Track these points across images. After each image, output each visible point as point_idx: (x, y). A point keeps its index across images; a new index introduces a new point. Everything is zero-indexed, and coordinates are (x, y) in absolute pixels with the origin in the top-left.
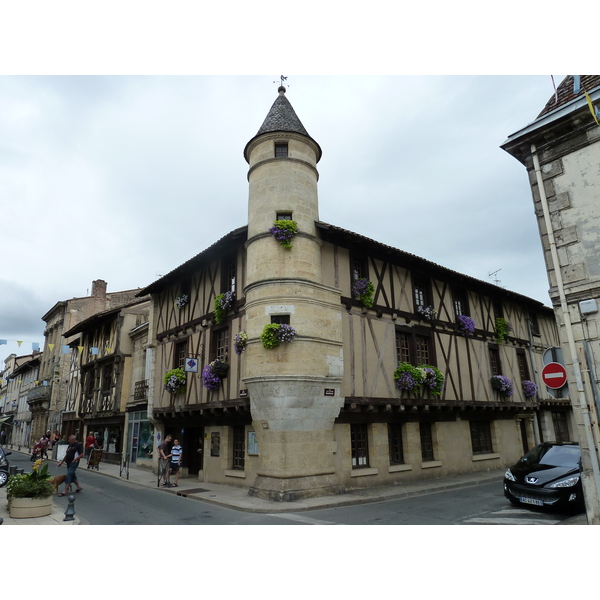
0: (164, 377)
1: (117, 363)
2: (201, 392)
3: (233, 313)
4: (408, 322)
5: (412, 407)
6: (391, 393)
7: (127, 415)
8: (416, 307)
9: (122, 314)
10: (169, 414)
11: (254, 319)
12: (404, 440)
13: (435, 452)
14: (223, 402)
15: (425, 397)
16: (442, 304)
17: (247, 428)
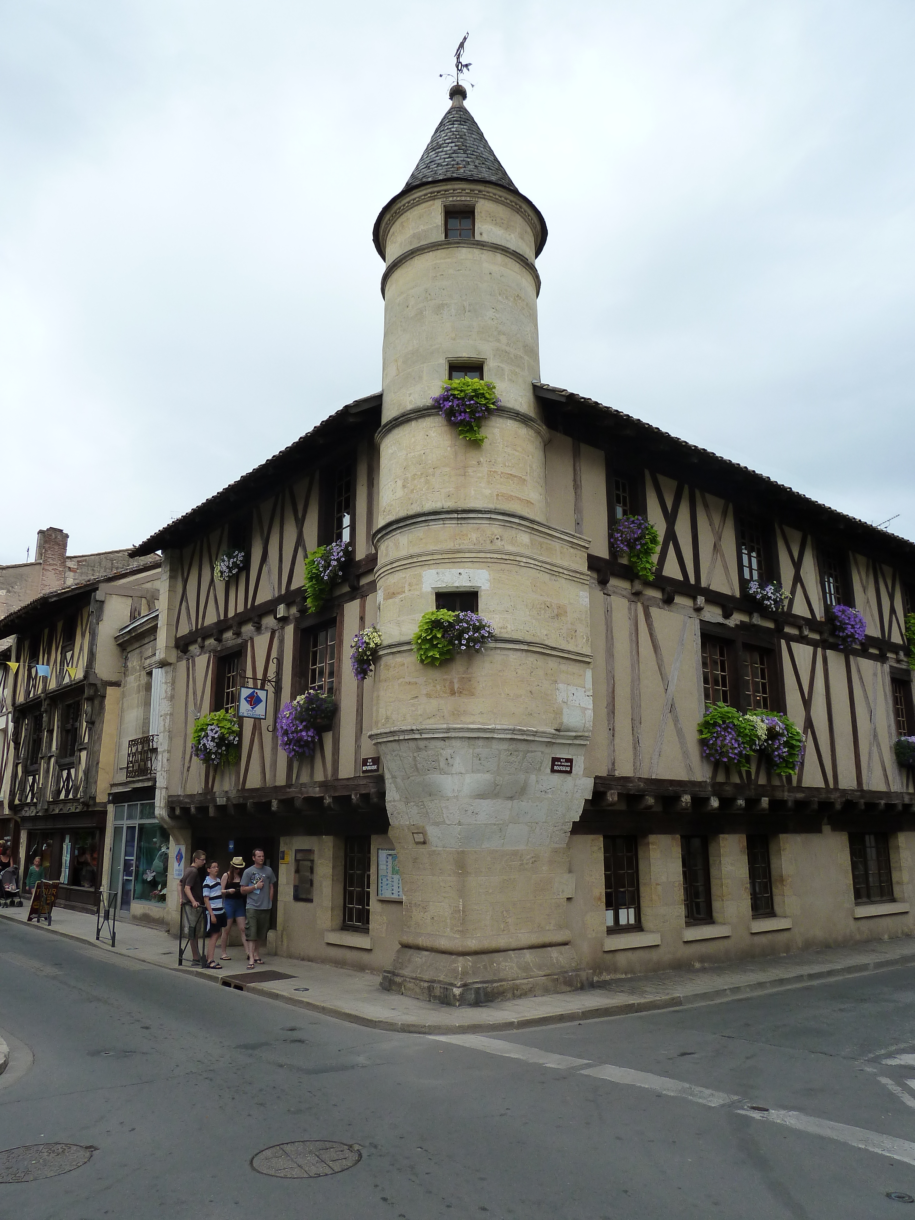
0: (191, 729)
1: (91, 699)
2: (274, 763)
3: (346, 589)
4: (727, 616)
5: (734, 799)
6: (690, 769)
7: (111, 808)
8: (744, 584)
9: (99, 595)
10: (203, 809)
11: (397, 599)
12: (713, 872)
13: (777, 899)
14: (324, 785)
15: (762, 781)
16: (797, 579)
17: (375, 842)
